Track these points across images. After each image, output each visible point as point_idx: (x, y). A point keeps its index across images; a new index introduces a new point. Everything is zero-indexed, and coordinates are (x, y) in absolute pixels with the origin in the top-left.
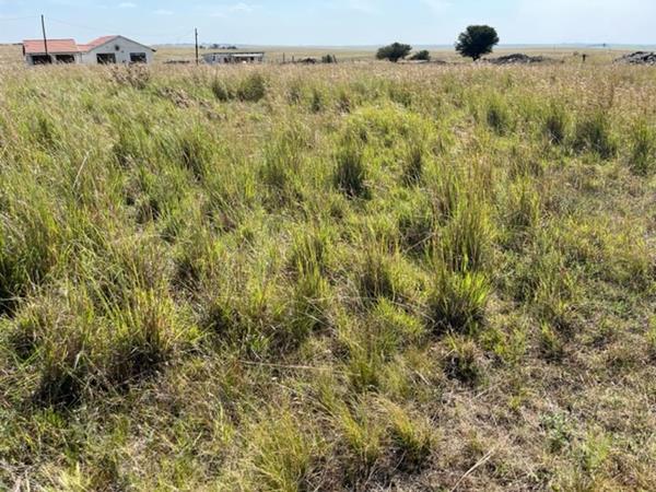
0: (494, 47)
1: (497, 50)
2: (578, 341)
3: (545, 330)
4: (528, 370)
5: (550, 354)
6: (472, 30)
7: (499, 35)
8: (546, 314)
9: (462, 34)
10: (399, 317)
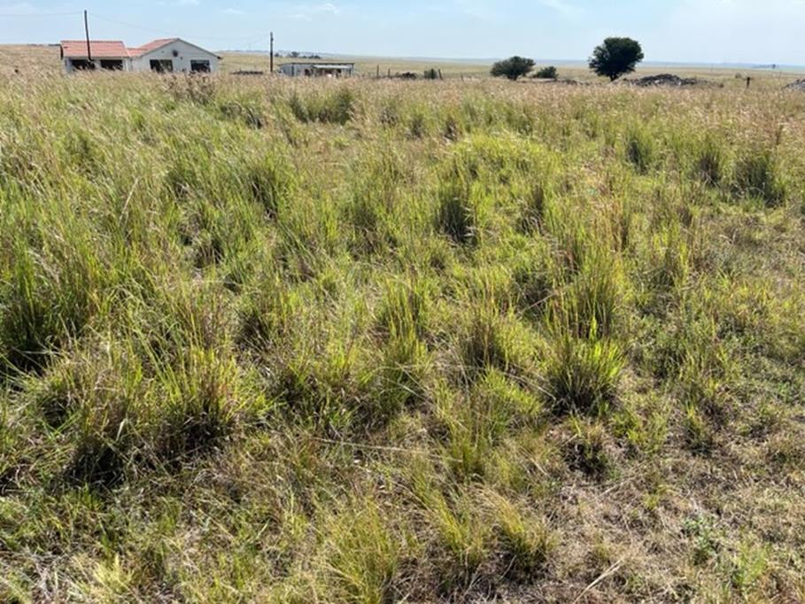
0: (638, 66)
1: (641, 69)
2: (732, 430)
3: (691, 414)
4: (668, 462)
5: (696, 445)
6: (611, 43)
7: (643, 51)
8: (693, 394)
9: (599, 48)
10: (512, 392)
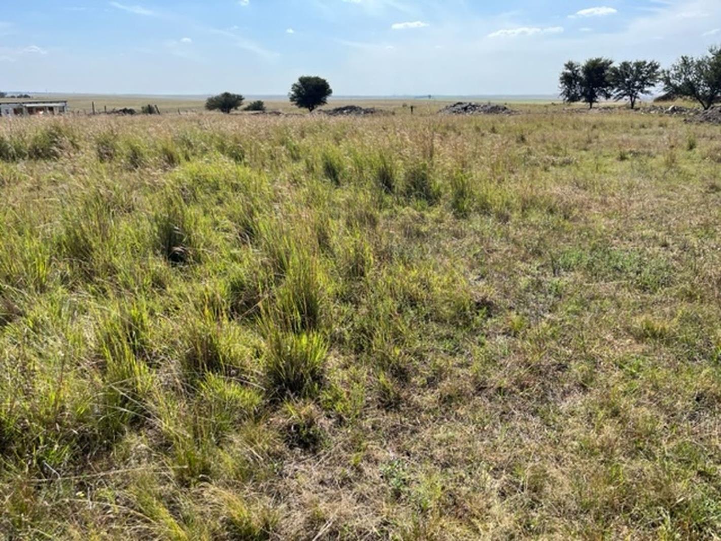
0: (328, 99)
1: (332, 101)
2: (414, 385)
3: (382, 379)
4: (367, 423)
5: (389, 403)
6: (305, 81)
7: (331, 87)
9: (295, 85)
